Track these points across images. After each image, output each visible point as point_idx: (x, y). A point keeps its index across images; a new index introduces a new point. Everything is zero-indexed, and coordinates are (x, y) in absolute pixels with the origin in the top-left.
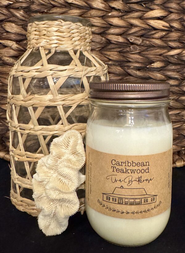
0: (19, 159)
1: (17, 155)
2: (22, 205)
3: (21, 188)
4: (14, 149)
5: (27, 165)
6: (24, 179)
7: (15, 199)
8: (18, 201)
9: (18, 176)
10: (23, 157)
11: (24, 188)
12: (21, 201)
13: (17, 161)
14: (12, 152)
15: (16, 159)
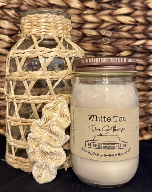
0: (14, 124)
1: (14, 121)
2: (16, 163)
3: (16, 149)
4: (11, 117)
5: (21, 129)
6: (18, 141)
7: (11, 159)
8: (13, 160)
9: (13, 139)
10: (19, 122)
11: (18, 148)
12: (16, 160)
13: (13, 126)
14: (9, 120)
15: (13, 124)
